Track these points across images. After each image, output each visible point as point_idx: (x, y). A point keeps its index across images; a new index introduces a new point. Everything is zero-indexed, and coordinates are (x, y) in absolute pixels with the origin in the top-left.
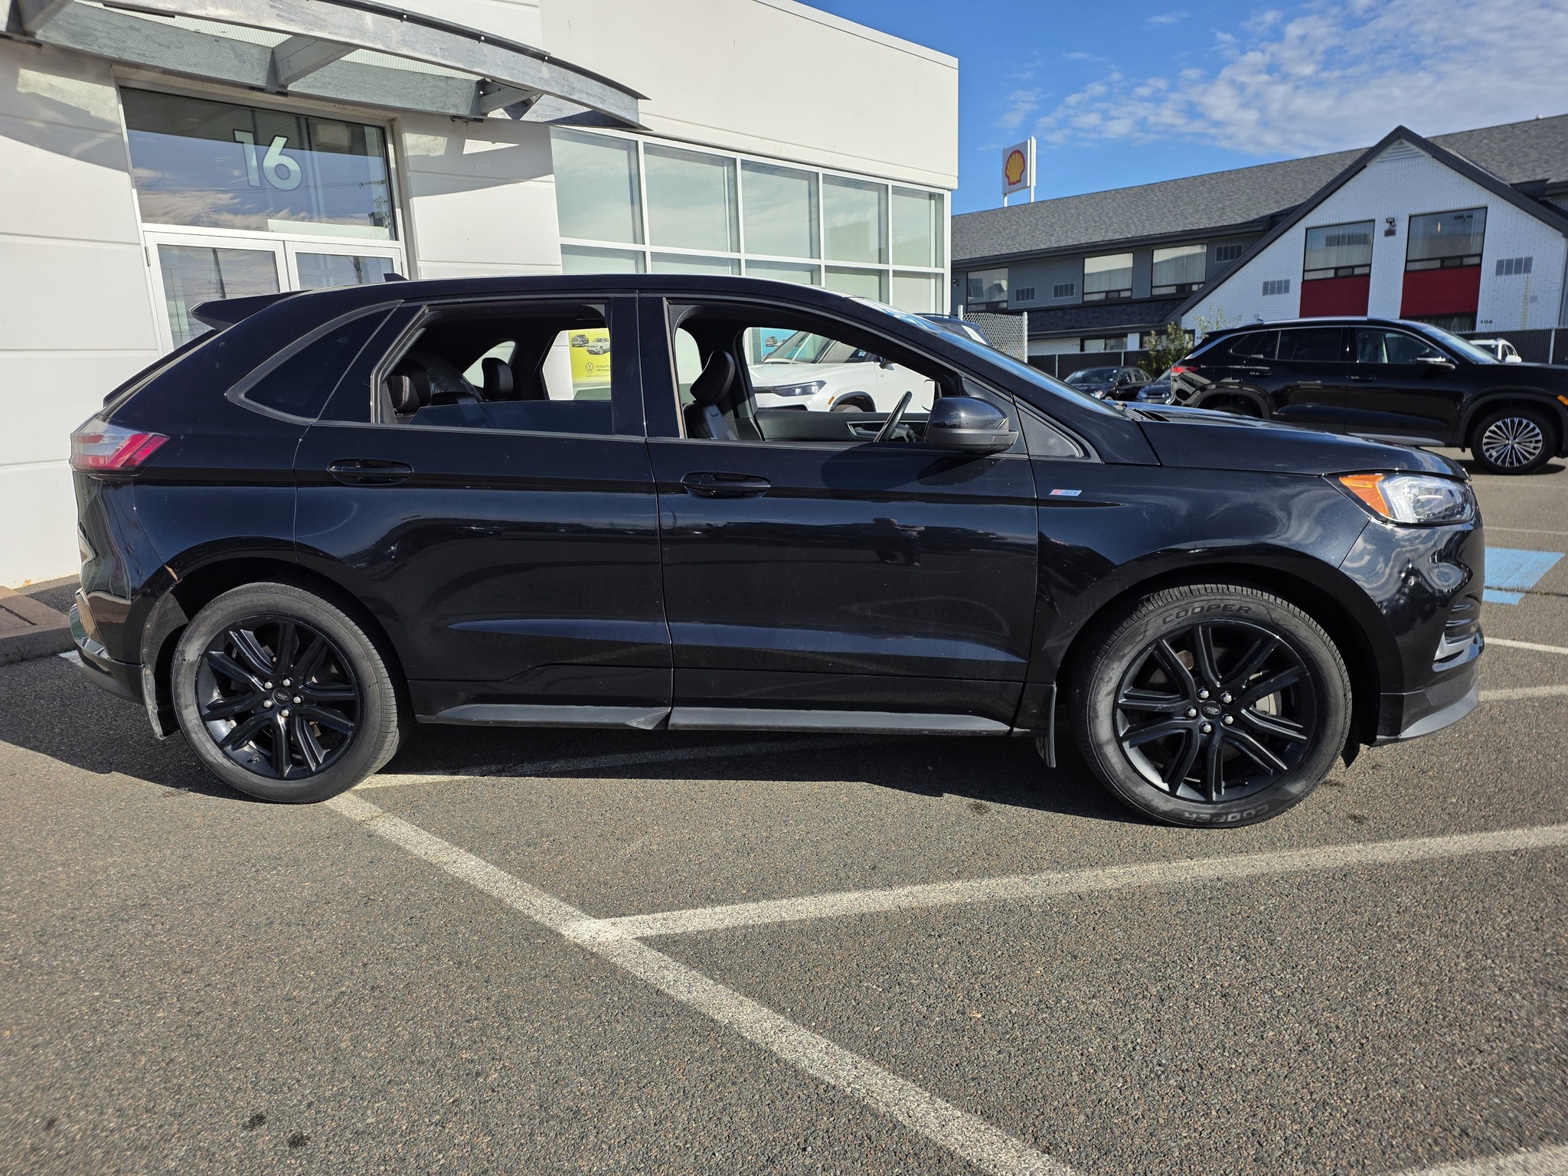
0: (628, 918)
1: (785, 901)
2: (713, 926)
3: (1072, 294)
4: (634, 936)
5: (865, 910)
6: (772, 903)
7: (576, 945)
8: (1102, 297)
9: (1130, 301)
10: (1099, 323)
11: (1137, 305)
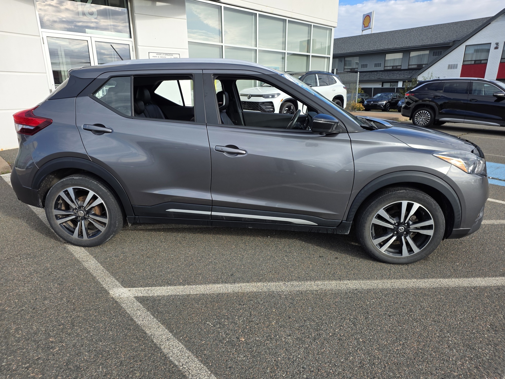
0: (136, 288)
1: (194, 286)
2: (164, 294)
3: (380, 66)
4: (134, 296)
5: (221, 292)
6: (189, 286)
7: (112, 298)
8: (391, 68)
9: (400, 70)
10: (389, 77)
11: (403, 71)
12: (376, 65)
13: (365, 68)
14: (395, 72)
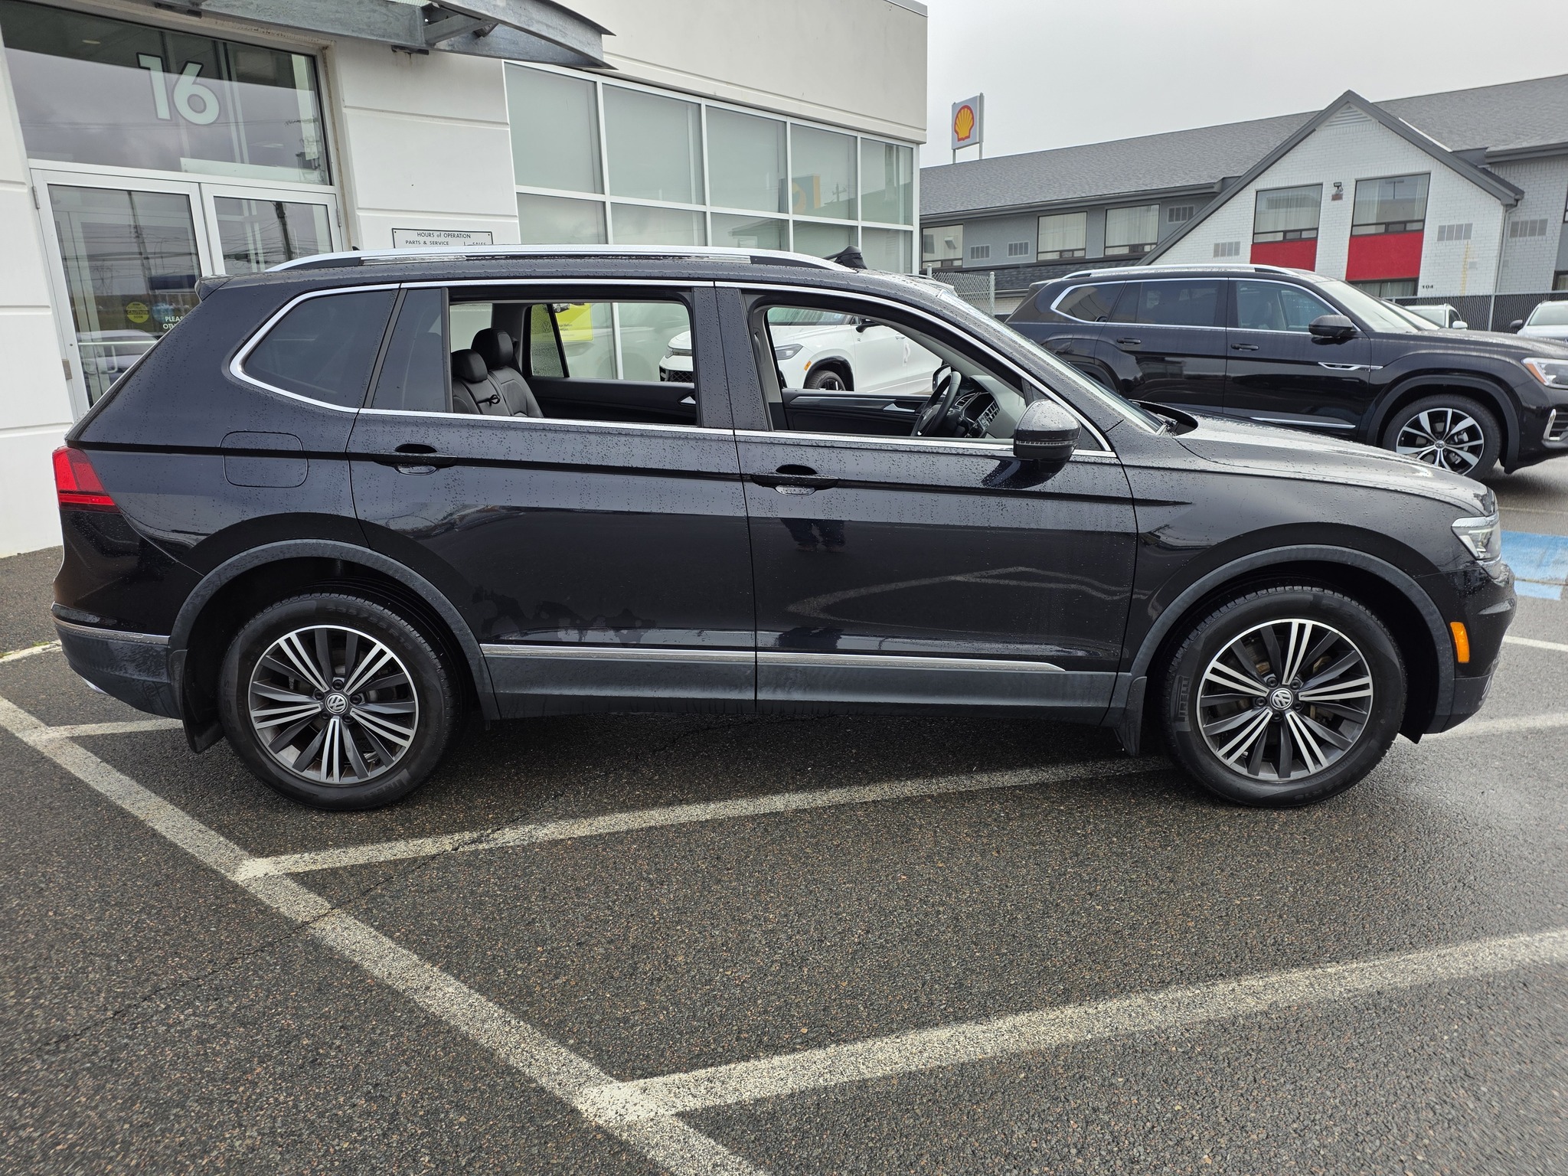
2: (774, 1089)
3: (1026, 253)
4: (674, 1111)
5: (966, 1059)
6: (843, 1049)
8: (1055, 256)
9: (1084, 261)
12: (1013, 249)
13: (982, 257)
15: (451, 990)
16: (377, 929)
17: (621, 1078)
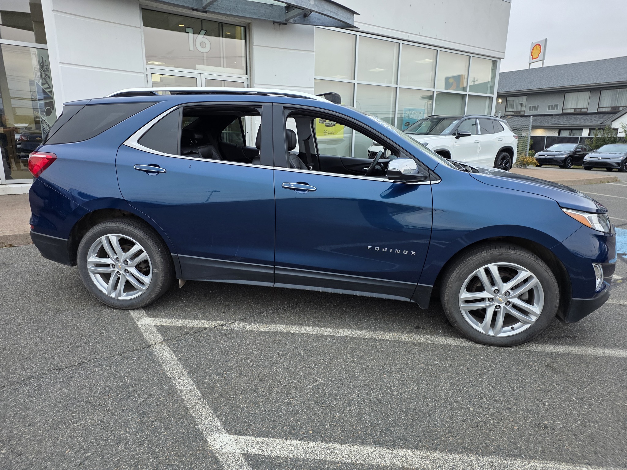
2: (287, 454)
4: (243, 452)
5: (375, 462)
6: (324, 444)
8: (572, 111)
9: (586, 114)
10: (569, 123)
11: (590, 116)
12: (550, 107)
13: (535, 110)
14: (578, 116)
15: (187, 381)
16: (174, 352)
17: (229, 433)
